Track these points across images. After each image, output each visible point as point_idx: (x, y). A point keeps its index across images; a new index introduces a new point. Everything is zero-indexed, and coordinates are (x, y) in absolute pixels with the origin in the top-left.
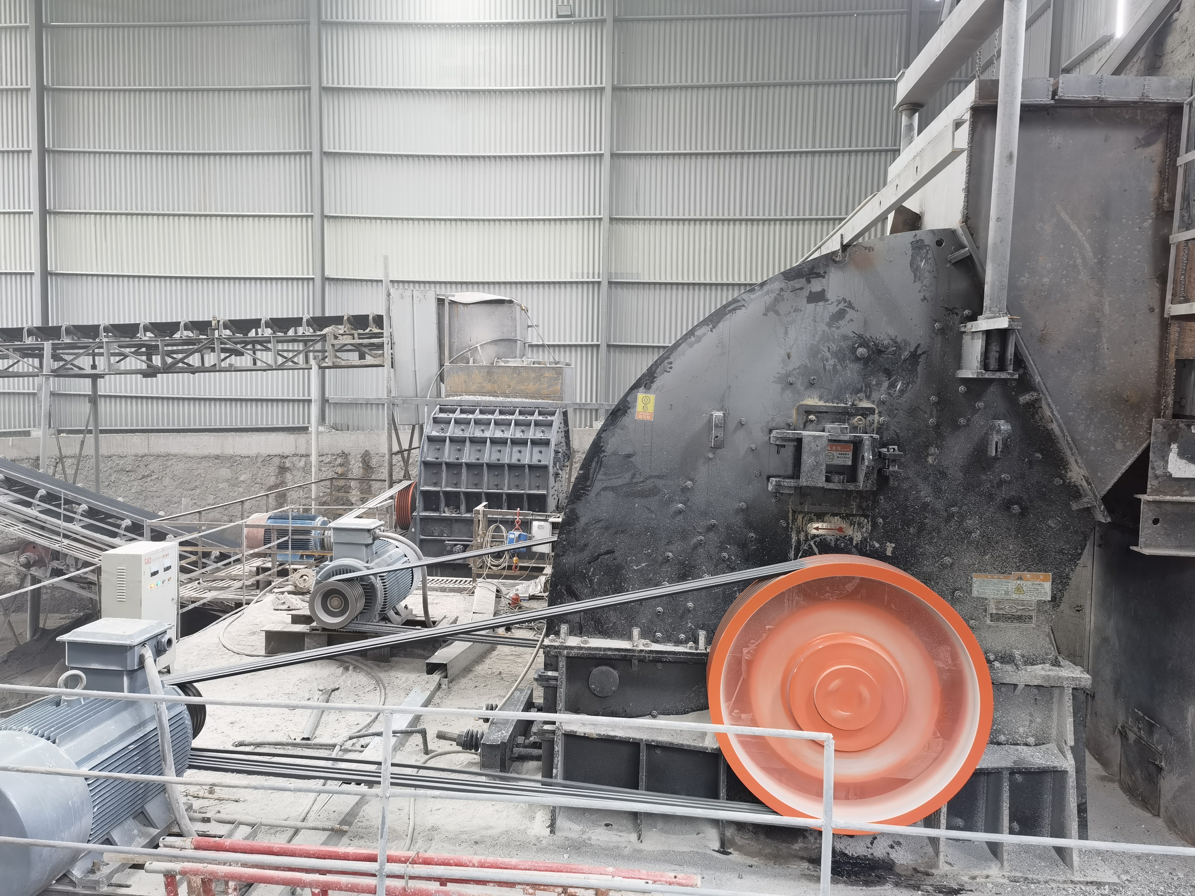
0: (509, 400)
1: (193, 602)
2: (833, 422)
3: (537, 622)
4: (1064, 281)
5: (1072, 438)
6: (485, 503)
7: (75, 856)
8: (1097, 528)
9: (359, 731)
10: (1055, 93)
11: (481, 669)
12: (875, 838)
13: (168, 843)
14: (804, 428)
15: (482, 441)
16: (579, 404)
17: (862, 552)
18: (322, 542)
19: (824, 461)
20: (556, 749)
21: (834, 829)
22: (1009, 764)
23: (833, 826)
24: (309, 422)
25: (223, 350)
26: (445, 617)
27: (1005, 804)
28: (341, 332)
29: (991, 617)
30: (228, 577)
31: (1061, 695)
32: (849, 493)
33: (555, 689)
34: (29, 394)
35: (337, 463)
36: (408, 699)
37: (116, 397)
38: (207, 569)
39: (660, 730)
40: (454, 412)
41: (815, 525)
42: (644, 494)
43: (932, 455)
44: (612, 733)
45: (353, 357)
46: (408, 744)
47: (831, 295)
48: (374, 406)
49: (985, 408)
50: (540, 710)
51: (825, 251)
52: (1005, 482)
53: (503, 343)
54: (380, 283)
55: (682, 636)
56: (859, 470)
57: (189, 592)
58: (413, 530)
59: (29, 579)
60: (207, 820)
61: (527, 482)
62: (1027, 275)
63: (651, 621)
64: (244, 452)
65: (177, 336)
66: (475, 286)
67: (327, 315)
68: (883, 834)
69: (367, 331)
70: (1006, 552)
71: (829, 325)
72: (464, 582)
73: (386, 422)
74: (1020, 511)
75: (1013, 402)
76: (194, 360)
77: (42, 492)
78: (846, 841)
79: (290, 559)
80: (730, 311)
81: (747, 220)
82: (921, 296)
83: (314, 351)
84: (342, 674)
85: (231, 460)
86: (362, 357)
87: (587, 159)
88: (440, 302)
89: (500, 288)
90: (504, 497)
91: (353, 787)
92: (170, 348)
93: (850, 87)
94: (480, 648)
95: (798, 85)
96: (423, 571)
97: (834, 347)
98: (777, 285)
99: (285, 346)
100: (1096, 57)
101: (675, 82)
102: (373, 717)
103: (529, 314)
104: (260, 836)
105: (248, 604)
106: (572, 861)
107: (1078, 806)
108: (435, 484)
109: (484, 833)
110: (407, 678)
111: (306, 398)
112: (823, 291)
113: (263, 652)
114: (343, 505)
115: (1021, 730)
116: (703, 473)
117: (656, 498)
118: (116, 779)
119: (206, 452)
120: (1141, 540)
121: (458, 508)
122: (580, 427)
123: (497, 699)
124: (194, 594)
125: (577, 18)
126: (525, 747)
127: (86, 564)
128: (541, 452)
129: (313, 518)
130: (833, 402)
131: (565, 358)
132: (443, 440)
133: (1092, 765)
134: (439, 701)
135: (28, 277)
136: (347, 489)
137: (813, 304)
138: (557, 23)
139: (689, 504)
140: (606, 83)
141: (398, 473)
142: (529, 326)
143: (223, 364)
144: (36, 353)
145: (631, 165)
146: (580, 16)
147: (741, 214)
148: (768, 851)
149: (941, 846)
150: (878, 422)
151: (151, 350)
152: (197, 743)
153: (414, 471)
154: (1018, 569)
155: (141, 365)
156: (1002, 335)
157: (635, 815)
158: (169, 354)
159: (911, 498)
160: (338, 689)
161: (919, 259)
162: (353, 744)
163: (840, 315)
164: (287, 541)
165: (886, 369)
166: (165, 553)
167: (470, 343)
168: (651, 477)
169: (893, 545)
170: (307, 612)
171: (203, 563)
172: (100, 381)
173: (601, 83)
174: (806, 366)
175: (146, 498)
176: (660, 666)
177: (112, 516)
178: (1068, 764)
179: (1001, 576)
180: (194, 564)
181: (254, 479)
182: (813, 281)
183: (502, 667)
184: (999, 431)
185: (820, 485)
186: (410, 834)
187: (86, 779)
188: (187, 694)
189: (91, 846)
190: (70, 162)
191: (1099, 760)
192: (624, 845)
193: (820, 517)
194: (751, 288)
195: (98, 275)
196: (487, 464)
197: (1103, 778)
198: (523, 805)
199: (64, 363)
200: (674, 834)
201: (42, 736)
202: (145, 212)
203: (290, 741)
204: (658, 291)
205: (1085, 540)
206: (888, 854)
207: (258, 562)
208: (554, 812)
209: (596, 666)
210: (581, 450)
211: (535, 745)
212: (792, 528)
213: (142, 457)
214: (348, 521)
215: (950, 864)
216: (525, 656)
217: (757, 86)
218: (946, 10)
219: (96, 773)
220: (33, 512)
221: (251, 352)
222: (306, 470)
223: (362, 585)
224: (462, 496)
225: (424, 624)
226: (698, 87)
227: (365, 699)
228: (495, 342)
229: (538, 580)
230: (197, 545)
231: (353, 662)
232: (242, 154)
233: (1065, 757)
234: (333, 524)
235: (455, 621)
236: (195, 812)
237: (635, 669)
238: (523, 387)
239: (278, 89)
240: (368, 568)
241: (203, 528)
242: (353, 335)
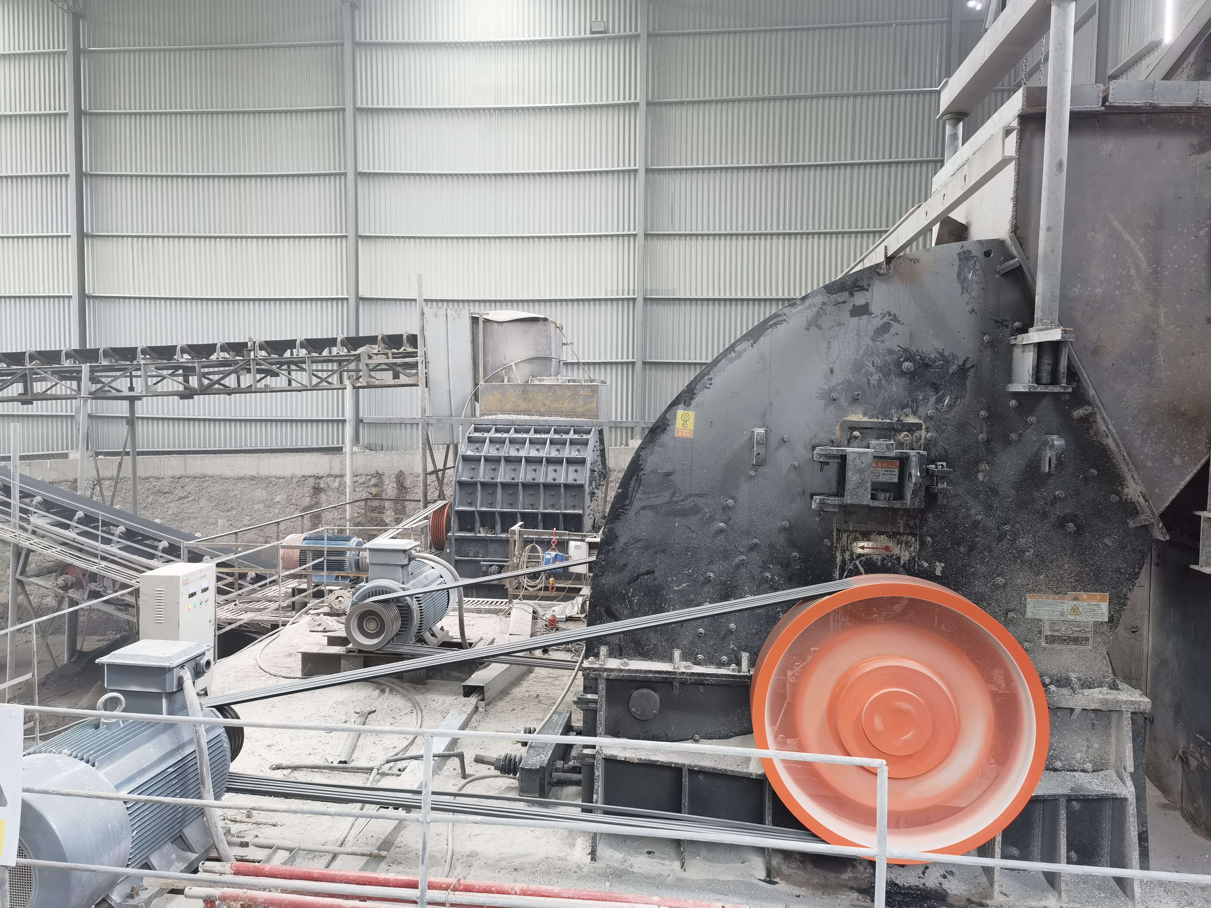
0: (544, 418)
1: (230, 624)
2: (878, 438)
3: (574, 644)
4: (1117, 292)
5: (1129, 455)
6: (521, 523)
7: (114, 881)
8: (1154, 547)
9: (396, 755)
10: (1105, 99)
11: (518, 692)
12: (927, 868)
13: (208, 868)
14: (849, 445)
15: (517, 460)
16: (615, 422)
17: (910, 572)
18: (357, 563)
19: (869, 478)
20: (597, 774)
21: (888, 859)
22: (1067, 791)
23: (888, 856)
24: (343, 443)
25: (259, 371)
26: (481, 639)
27: (1062, 833)
28: (375, 351)
29: (1046, 639)
30: (264, 599)
31: (1120, 719)
32: (895, 511)
33: (595, 712)
34: (66, 416)
35: (371, 483)
36: (444, 722)
37: (153, 419)
38: (243, 590)
39: (702, 755)
40: (488, 431)
41: (861, 544)
42: (684, 513)
43: (982, 471)
44: (654, 758)
45: (387, 377)
46: (445, 768)
47: (875, 308)
48: (408, 426)
49: (1038, 422)
50: (579, 733)
51: (868, 263)
52: (1060, 499)
53: (538, 361)
54: (413, 303)
55: (725, 658)
56: (906, 488)
57: (225, 614)
58: (448, 550)
59: (66, 601)
60: (245, 845)
61: (562, 502)
62: (1079, 285)
63: (692, 643)
64: (279, 473)
65: (214, 357)
66: (509, 304)
67: (361, 335)
68: (935, 864)
69: (401, 350)
70: (1061, 572)
71: (874, 339)
72: (501, 603)
73: (421, 442)
74: (1075, 529)
75: (1066, 415)
76: (230, 382)
77: (80, 514)
78: (897, 871)
79: (325, 580)
80: (771, 326)
81: (784, 234)
82: (969, 308)
83: (348, 371)
84: (379, 697)
85: (267, 482)
86: (396, 376)
87: (621, 175)
88: (475, 320)
89: (534, 306)
90: (540, 517)
91: (391, 811)
92: (206, 370)
93: (890, 98)
94: (517, 670)
95: (836, 96)
96: (459, 592)
97: (879, 362)
98: (819, 299)
99: (320, 366)
100: (1144, 63)
101: (710, 96)
102: (410, 741)
103: (564, 332)
104: (298, 860)
105: (285, 625)
106: (614, 889)
107: (1139, 835)
108: (470, 504)
109: (523, 860)
110: (444, 701)
111: (340, 418)
112: (867, 305)
113: (299, 674)
114: (377, 525)
115: (1078, 756)
116: (744, 491)
117: (698, 516)
118: (156, 802)
119: (241, 473)
120: (1202, 558)
121: (493, 528)
122: (616, 445)
123: (535, 722)
124: (230, 616)
125: (610, 34)
126: (564, 771)
127: (124, 586)
128: (576, 471)
129: (348, 539)
130: (878, 418)
131: (600, 376)
132: (477, 460)
133: (1153, 793)
134: (476, 724)
135: (66, 300)
136: (381, 510)
137: (857, 318)
138: (591, 39)
139: (731, 523)
140: (640, 98)
141: (433, 494)
142: (563, 344)
143: (258, 385)
144: (74, 375)
145: (665, 179)
146: (613, 32)
147: (778, 229)
148: (816, 880)
149: (995, 876)
150: (926, 438)
151: (188, 371)
152: (236, 766)
153: (449, 491)
154: (1074, 589)
155: (178, 387)
156: (1055, 347)
157: (678, 843)
158: (204, 375)
159: (961, 516)
160: (374, 711)
161: (966, 270)
162: (391, 768)
163: (885, 328)
164: (323, 562)
165: (933, 384)
166: (202, 574)
167: (505, 362)
168: (691, 495)
169: (943, 565)
170: (344, 634)
171: (239, 584)
172: (138, 403)
173: (636, 99)
174: (849, 382)
175: (182, 521)
176: (702, 689)
177: (149, 538)
178: (1128, 791)
179: (1056, 596)
180: (231, 585)
181: (289, 499)
182: (856, 294)
183: (539, 689)
184: (1052, 447)
185: (865, 503)
186: (448, 860)
187: (125, 803)
188: (225, 716)
189: (130, 870)
190: (106, 186)
191: (1158, 787)
192: (667, 873)
193: (865, 536)
194: (791, 302)
195: (135, 298)
196: (522, 483)
197: (1164, 806)
198: (563, 831)
199: (101, 385)
200: (719, 862)
201: (82, 759)
202: (181, 234)
203: (327, 764)
204: (694, 306)
205: (1143, 558)
206: (941, 884)
207: (293, 584)
208: (594, 837)
209: (637, 689)
210: (617, 469)
211: (575, 770)
212: (836, 547)
213: (179, 478)
214: (383, 541)
215: (1005, 895)
216: (563, 678)
217: (794, 98)
218: (990, 17)
219: (135, 796)
220: (71, 534)
221: (286, 373)
222: (341, 490)
223: (398, 606)
224: (497, 517)
225: (460, 646)
226: (733, 101)
227: (401, 721)
228: (530, 360)
229: (574, 601)
230: (233, 567)
231: (389, 684)
232: (277, 176)
233: (1124, 783)
234: (368, 545)
235: (492, 642)
236: (233, 836)
237: (676, 691)
238: (557, 405)
239: (312, 111)
240: (404, 589)
241: (240, 549)
242: (387, 354)
